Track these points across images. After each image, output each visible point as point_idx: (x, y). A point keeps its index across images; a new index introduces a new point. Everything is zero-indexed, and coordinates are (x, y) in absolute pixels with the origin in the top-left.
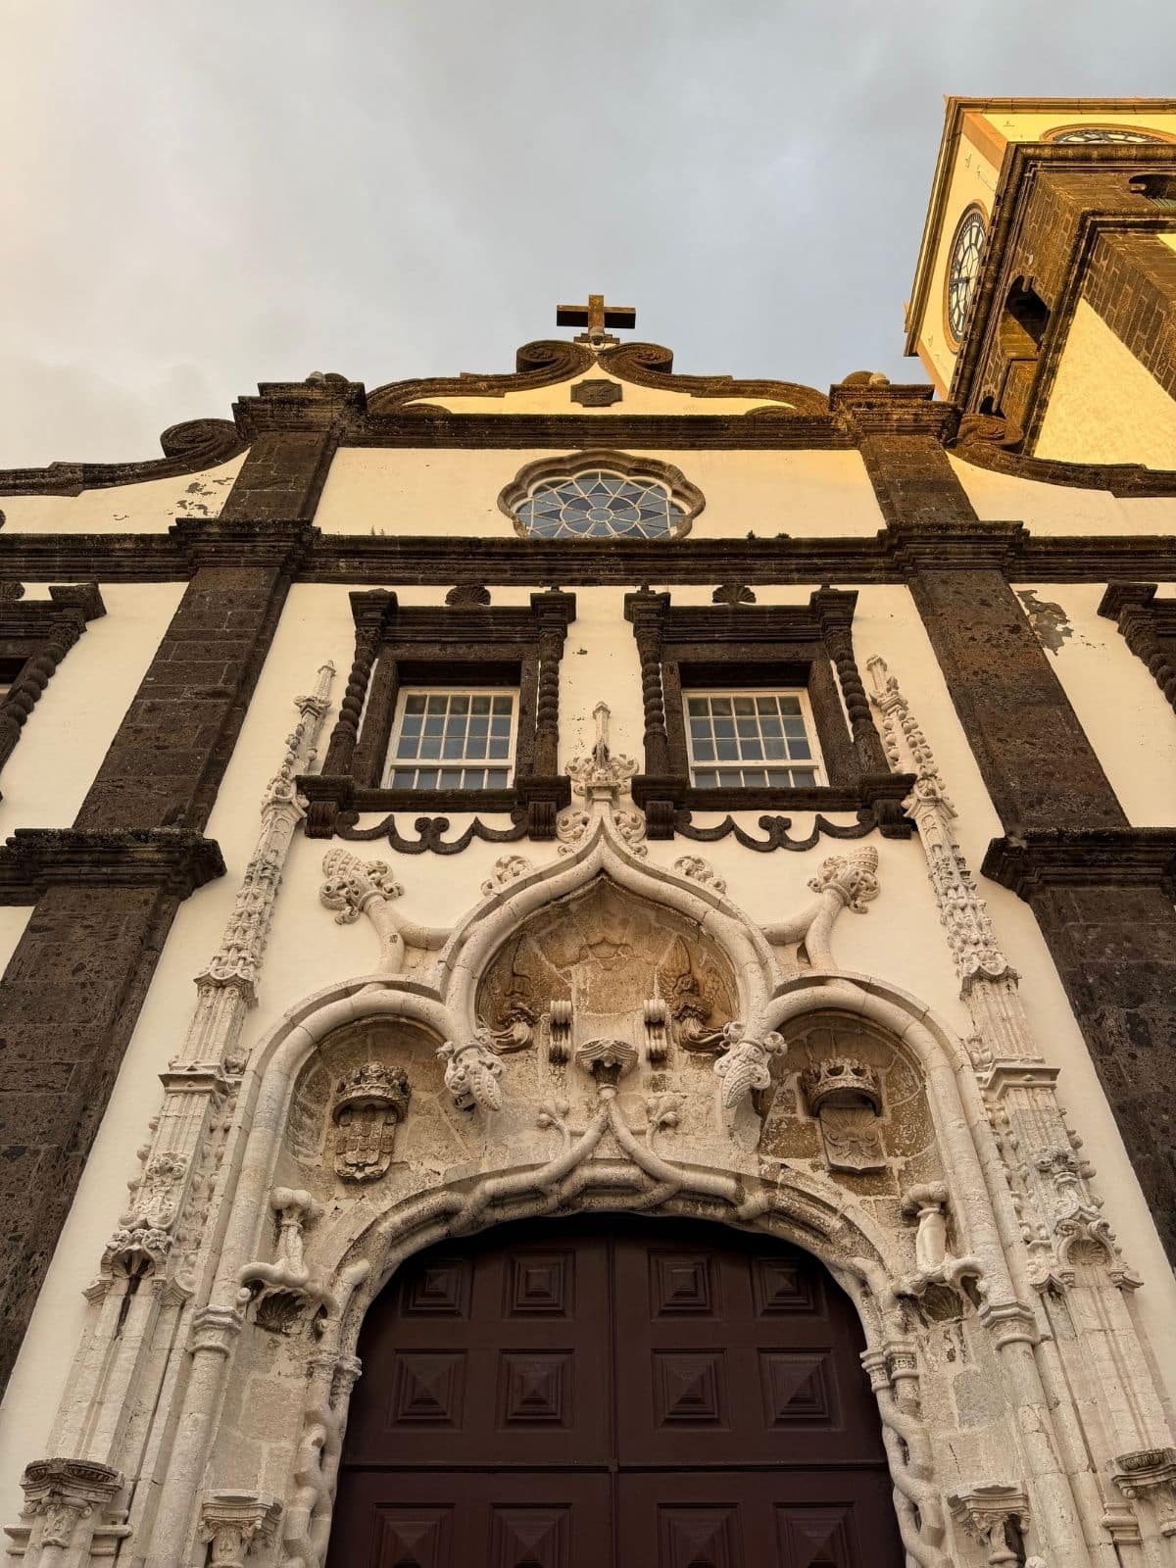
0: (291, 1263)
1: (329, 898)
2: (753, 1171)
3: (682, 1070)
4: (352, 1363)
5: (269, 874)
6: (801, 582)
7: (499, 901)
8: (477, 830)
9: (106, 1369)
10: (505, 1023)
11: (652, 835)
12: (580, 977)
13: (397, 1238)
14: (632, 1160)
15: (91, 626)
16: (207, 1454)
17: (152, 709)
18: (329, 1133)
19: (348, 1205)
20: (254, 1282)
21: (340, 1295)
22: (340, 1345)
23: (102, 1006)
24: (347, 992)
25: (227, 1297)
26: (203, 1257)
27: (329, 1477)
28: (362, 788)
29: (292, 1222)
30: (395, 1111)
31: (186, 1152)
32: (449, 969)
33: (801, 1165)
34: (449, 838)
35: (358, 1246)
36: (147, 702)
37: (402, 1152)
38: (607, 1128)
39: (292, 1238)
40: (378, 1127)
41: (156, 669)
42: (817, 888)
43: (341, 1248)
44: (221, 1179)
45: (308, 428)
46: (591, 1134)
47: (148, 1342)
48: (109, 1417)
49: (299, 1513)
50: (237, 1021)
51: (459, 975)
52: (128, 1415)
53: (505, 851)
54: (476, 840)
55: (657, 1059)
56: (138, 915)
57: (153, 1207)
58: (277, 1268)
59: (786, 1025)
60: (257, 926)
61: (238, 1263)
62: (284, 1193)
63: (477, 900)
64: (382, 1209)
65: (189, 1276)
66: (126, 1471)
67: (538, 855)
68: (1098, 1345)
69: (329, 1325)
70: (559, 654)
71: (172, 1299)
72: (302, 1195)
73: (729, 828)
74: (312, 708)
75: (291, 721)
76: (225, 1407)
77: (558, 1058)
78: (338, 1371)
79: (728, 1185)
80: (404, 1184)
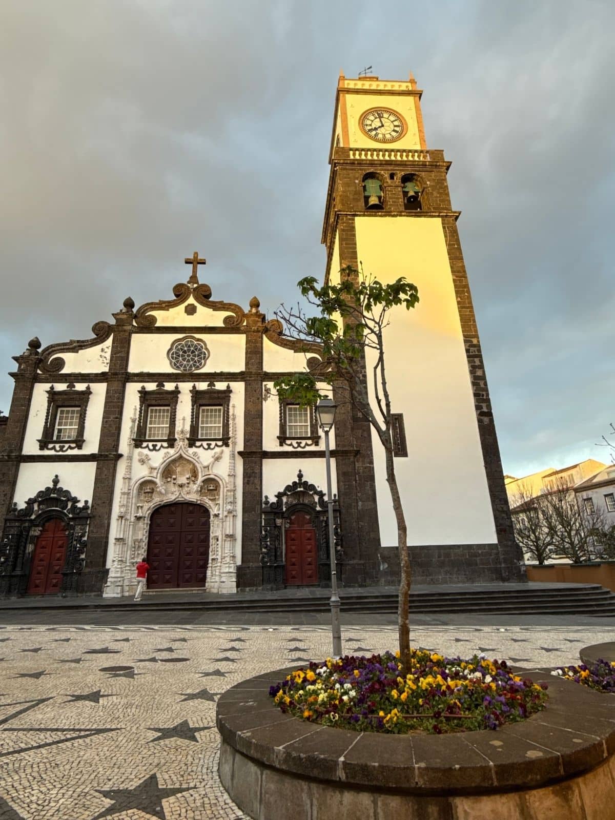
0: (140, 514)
1: (139, 461)
2: (199, 499)
3: (191, 485)
4: (149, 522)
5: (130, 458)
6: (225, 381)
7: (165, 461)
8: (162, 446)
9: (121, 528)
10: (166, 478)
11: (189, 447)
12: (178, 469)
13: (154, 508)
14: (183, 498)
15: (90, 396)
16: (133, 535)
17: (106, 422)
18: (143, 495)
19: (147, 504)
20: (136, 517)
21: (147, 515)
22: (148, 521)
23: (110, 481)
24: (144, 477)
25: (133, 519)
26: (129, 514)
27: (147, 534)
28: (143, 439)
29: (140, 508)
30: (152, 493)
31: (125, 503)
32: (157, 473)
33: (205, 498)
34: (157, 448)
35: (148, 509)
36: (105, 420)
37: (153, 497)
38: (180, 494)
39: (140, 510)
40: (150, 495)
41: (104, 412)
42: (213, 457)
43: (146, 510)
44: (130, 505)
45: (125, 331)
46: (178, 494)
47: (125, 524)
48: (122, 533)
49: (144, 538)
50: (129, 483)
51: (159, 475)
52: (124, 532)
53: (166, 450)
54: (162, 448)
55: (188, 483)
56: (112, 466)
57: (123, 510)
58: (138, 515)
59: (203, 482)
60: (129, 468)
61: (133, 515)
62: (138, 505)
63: (161, 461)
64: (152, 505)
65: (128, 517)
66: (125, 538)
67: (172, 451)
68: (228, 523)
69: (146, 519)
70: (177, 403)
71: (126, 520)
72: (141, 505)
73: (202, 445)
74: (134, 421)
75: (130, 424)
76: (134, 529)
77: (174, 484)
78: (147, 524)
79: (195, 501)
80: (154, 501)
